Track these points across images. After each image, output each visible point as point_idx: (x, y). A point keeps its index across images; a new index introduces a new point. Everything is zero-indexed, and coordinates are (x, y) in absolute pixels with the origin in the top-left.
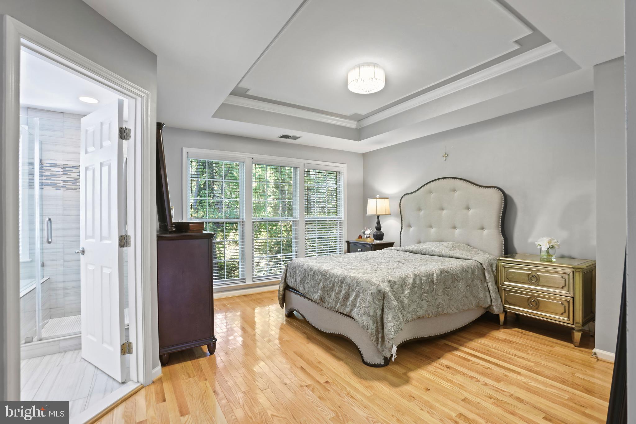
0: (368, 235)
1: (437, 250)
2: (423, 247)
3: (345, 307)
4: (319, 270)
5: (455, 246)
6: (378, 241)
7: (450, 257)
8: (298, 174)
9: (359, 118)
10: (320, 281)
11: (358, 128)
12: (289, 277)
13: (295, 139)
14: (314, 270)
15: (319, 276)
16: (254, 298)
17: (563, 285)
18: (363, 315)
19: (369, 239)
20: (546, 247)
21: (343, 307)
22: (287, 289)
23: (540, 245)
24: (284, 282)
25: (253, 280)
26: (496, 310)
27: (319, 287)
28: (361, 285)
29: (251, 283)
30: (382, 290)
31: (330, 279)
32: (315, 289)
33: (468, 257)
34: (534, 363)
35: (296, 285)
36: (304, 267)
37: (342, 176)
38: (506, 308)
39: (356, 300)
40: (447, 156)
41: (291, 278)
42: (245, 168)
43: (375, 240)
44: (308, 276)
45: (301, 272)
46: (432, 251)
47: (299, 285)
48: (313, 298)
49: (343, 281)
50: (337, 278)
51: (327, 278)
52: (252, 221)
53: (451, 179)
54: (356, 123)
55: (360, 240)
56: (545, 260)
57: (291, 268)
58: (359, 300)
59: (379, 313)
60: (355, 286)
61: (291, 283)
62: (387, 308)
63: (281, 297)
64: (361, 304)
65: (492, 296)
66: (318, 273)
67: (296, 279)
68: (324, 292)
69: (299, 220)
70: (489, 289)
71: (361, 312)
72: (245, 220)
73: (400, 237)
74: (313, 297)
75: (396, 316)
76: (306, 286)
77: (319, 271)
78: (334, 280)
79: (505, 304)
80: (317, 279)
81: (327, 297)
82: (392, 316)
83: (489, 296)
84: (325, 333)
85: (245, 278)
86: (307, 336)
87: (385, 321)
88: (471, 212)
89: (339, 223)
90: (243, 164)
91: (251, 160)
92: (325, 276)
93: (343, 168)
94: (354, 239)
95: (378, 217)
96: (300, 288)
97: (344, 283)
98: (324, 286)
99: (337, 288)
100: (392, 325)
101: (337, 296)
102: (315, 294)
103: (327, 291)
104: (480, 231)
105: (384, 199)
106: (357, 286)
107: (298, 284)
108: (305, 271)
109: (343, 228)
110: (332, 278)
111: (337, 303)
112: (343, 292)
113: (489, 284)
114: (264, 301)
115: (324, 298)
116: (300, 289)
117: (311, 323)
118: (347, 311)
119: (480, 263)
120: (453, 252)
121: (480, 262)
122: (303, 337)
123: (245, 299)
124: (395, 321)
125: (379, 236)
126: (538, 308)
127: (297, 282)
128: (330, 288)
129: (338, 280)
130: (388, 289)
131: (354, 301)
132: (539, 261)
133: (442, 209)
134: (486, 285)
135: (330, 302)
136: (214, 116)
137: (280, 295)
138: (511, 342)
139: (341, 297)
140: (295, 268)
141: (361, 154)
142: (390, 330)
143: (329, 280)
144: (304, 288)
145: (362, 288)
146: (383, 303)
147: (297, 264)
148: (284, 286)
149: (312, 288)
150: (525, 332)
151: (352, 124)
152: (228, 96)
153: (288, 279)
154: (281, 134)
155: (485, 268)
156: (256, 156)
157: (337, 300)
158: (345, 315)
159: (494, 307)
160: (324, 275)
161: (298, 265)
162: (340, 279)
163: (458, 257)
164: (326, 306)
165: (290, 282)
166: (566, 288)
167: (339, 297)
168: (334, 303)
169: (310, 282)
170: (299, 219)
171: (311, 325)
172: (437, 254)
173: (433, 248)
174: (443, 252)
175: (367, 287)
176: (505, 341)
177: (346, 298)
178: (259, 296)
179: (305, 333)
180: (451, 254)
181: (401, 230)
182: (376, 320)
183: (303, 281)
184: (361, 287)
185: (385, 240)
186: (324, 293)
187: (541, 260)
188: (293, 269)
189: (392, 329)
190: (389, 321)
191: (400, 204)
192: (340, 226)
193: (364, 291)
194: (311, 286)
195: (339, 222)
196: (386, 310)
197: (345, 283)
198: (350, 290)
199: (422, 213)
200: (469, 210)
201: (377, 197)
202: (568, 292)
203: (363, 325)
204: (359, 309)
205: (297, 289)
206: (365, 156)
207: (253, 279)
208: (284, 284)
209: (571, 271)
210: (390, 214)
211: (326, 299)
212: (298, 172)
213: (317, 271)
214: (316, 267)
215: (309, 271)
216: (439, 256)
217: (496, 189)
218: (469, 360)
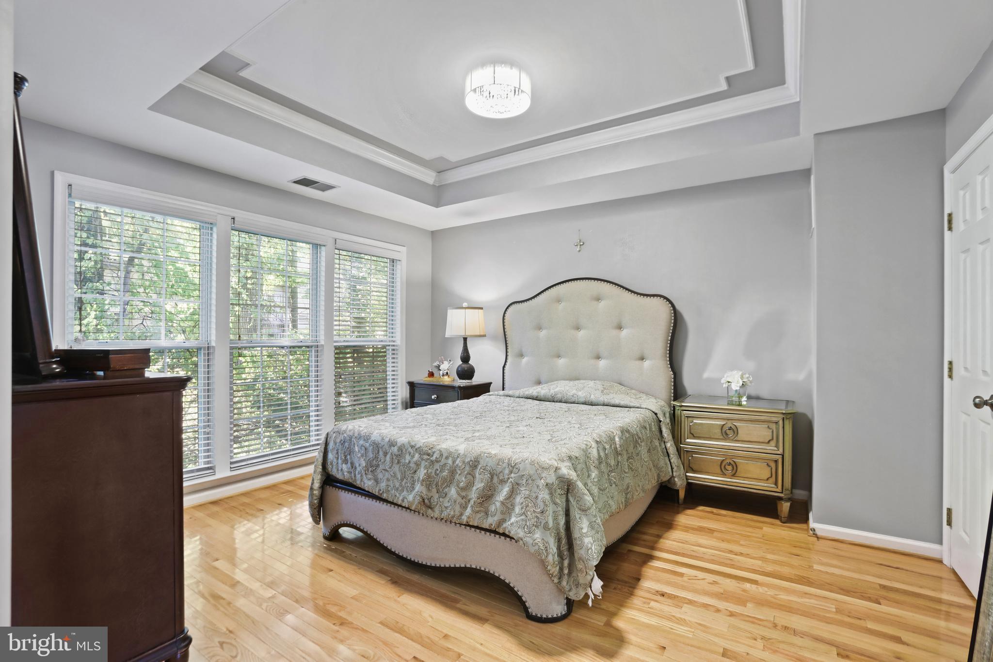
0: (446, 372)
1: (582, 395)
2: (556, 390)
3: (483, 514)
4: (413, 444)
5: (607, 386)
6: (464, 381)
7: (604, 405)
8: (323, 259)
9: (441, 167)
10: (418, 465)
11: (437, 185)
12: (335, 460)
13: (323, 190)
14: (399, 445)
15: (413, 457)
16: (234, 504)
17: (770, 438)
18: (534, 530)
19: (446, 378)
20: (739, 385)
21: (480, 516)
22: (330, 485)
23: (729, 382)
24: (321, 470)
25: (231, 468)
26: (680, 483)
27: (416, 478)
28: (521, 469)
29: (228, 473)
30: (566, 477)
31: (443, 461)
32: (406, 483)
33: (635, 405)
34: (760, 560)
35: (355, 476)
36: (373, 438)
37: (399, 267)
38: (689, 478)
39: (511, 499)
40: (582, 245)
41: (340, 461)
42: (215, 236)
43: (460, 379)
44: (385, 456)
45: (366, 449)
46: (573, 396)
47: (362, 476)
48: (403, 501)
49: (475, 464)
50: (459, 459)
51: (434, 458)
52: (230, 347)
53: (593, 281)
54: (434, 174)
55: (431, 379)
56: (734, 403)
57: (338, 440)
58: (518, 499)
59: (562, 521)
60: (507, 471)
61: (341, 471)
62: (577, 509)
63: (316, 501)
64: (526, 507)
65: (674, 462)
66: (410, 449)
67: (352, 464)
68: (428, 487)
69: (322, 346)
70: (667, 452)
71: (528, 524)
72: (213, 344)
73: (503, 373)
74: (401, 498)
75: (595, 522)
76: (380, 476)
77: (412, 447)
78: (454, 462)
79: (687, 472)
80: (410, 462)
81: (436, 496)
82: (588, 523)
83: (669, 462)
84: (430, 567)
85: (215, 466)
86: (390, 579)
87: (576, 534)
88: (624, 332)
89: (390, 350)
90: (212, 229)
91: (230, 221)
92: (428, 455)
93: (401, 253)
94: (421, 377)
95: (465, 339)
96: (366, 481)
97: (479, 468)
98: (428, 476)
99: (463, 479)
100: (592, 542)
101: (463, 494)
102: (405, 493)
103: (437, 485)
104: (638, 363)
105: (477, 310)
106: (511, 472)
107: (360, 473)
108: (377, 446)
109: (399, 358)
110: (447, 458)
111: (465, 508)
112: (479, 485)
113: (668, 445)
114: (262, 510)
115: (429, 499)
116: (364, 483)
117: (393, 550)
118: (490, 522)
119: (653, 412)
120: (608, 397)
121: (654, 410)
122: (383, 582)
123: (215, 509)
124: (594, 532)
125: (467, 373)
126: (735, 474)
127: (356, 468)
128: (444, 480)
129: (464, 462)
130: (573, 475)
131: (508, 501)
132: (725, 405)
133: (578, 328)
134: (664, 447)
135: (446, 508)
136: (156, 107)
137: (315, 498)
138: (711, 531)
139: (473, 495)
140: (350, 440)
141: (429, 231)
142: (590, 551)
143: (441, 464)
144: (377, 481)
145: (523, 475)
146: (568, 501)
147: (352, 432)
148: (321, 479)
149: (395, 480)
150: (715, 510)
151: (428, 177)
152: (197, 71)
153: (332, 464)
154: (299, 176)
155: (662, 420)
156: (240, 215)
157: (463, 501)
158: (486, 530)
159: (676, 479)
160: (426, 453)
161: (356, 435)
162: (466, 461)
163: (618, 404)
164: (436, 514)
165: (338, 470)
166: (773, 443)
167: (467, 495)
168: (458, 508)
169: (390, 468)
170: (322, 343)
171: (394, 553)
172: (582, 400)
173: (574, 391)
174: (592, 397)
175: (534, 474)
176: (700, 530)
177: (487, 497)
178: (246, 500)
179: (382, 572)
180: (606, 400)
181: (506, 361)
182: (558, 534)
183: (372, 467)
184: (521, 473)
185: (477, 380)
186: (429, 490)
187: (728, 403)
188: (343, 443)
189: (593, 548)
190: (585, 533)
191: (504, 319)
192: (393, 356)
193: (530, 482)
194: (395, 476)
195: (391, 348)
196: (575, 513)
197: (481, 468)
198: (495, 480)
199: (543, 334)
200: (622, 329)
201: (464, 306)
202: (776, 449)
203: (537, 548)
204: (523, 517)
205: (358, 483)
206: (435, 235)
207: (232, 466)
208: (322, 475)
209: (779, 418)
210: (484, 336)
211: (436, 500)
212: (323, 254)
213: (407, 446)
214: (403, 439)
215: (386, 447)
216: (585, 403)
217: (662, 299)
218: (682, 575)
